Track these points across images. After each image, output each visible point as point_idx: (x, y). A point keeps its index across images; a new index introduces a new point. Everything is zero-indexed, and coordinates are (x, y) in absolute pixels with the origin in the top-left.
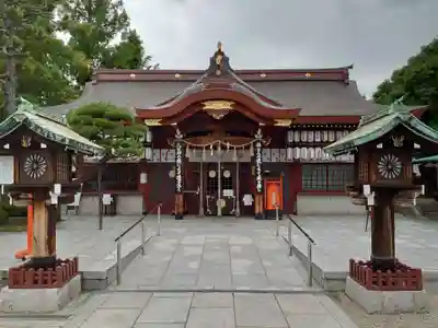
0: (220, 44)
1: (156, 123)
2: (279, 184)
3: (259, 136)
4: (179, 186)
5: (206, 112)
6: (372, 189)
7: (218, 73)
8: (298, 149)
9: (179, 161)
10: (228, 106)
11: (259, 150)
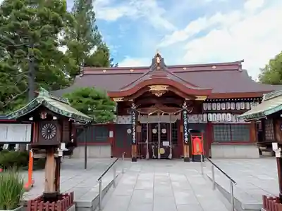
1: (120, 100)
2: (200, 138)
3: (185, 106)
4: (134, 139)
5: (151, 92)
6: (279, 146)
7: (159, 68)
8: (210, 115)
9: (134, 123)
10: (165, 88)
11: (185, 116)
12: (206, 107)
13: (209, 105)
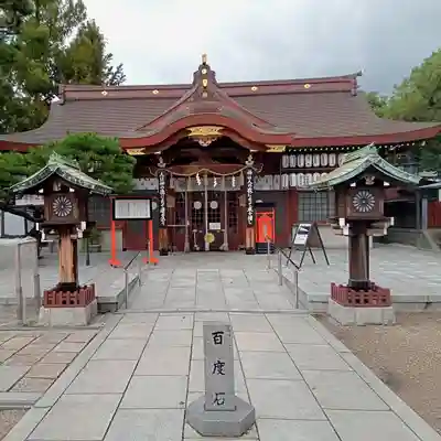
0: (204, 56)
1: (139, 152)
2: (271, 216)
3: (250, 162)
4: (163, 219)
5: (192, 138)
6: (347, 222)
7: (205, 95)
8: (294, 175)
9: (163, 192)
10: (215, 131)
11: (250, 178)
12: (287, 161)
13: (292, 158)
